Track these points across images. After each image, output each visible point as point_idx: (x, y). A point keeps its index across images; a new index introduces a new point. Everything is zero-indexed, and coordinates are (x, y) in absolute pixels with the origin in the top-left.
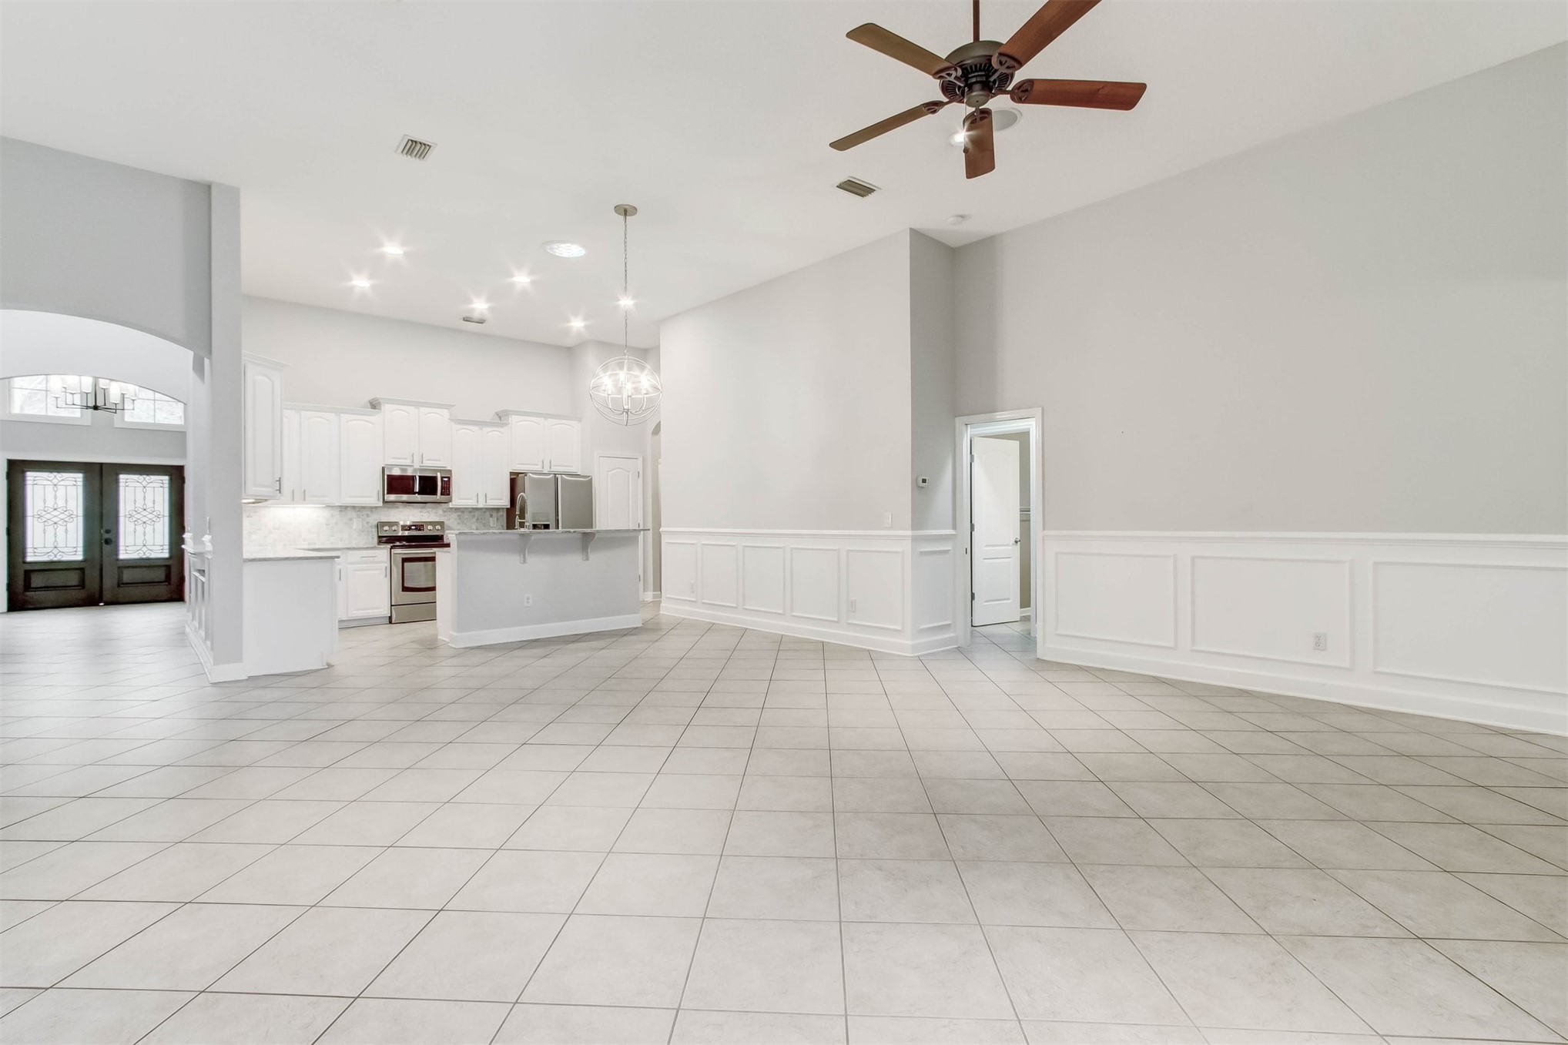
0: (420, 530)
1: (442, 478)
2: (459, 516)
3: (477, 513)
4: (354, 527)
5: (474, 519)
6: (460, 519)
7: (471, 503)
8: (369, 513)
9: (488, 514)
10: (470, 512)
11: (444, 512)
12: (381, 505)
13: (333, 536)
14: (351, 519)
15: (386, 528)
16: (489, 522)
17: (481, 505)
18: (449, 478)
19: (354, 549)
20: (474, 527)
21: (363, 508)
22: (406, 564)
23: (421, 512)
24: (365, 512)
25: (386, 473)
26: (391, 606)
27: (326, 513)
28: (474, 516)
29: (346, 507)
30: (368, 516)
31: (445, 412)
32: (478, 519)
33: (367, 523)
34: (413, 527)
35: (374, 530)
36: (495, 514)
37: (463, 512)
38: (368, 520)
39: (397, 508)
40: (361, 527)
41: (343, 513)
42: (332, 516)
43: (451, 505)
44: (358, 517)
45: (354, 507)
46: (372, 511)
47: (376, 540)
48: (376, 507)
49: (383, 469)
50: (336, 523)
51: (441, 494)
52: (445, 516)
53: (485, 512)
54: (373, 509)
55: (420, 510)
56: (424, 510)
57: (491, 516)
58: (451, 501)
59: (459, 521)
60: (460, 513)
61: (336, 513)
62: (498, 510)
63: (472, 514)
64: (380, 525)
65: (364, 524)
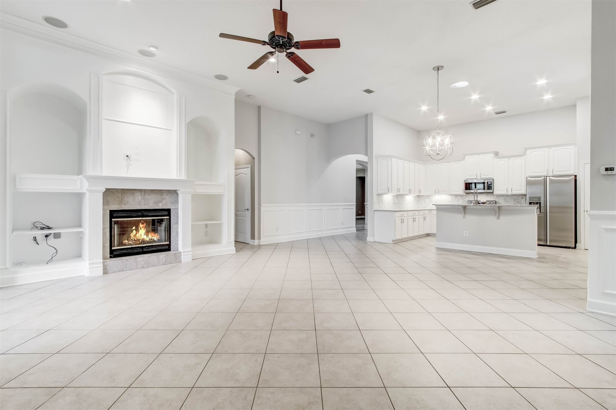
1: (487, 183)
3: (514, 197)
5: (513, 200)
6: (505, 199)
7: (505, 192)
9: (520, 198)
11: (497, 196)
12: (465, 194)
14: (459, 199)
16: (521, 201)
17: (510, 193)
18: (492, 182)
23: (487, 197)
27: (450, 197)
29: (457, 195)
30: (465, 198)
31: (492, 155)
33: (465, 201)
41: (456, 197)
42: (452, 198)
43: (498, 194)
44: (461, 199)
45: (460, 195)
49: (465, 181)
50: (454, 201)
51: (488, 189)
52: (497, 198)
56: (488, 196)
57: (522, 198)
58: (495, 192)
59: (504, 200)
60: (505, 197)
61: (454, 197)
63: (512, 197)
64: (468, 202)
65: (464, 201)
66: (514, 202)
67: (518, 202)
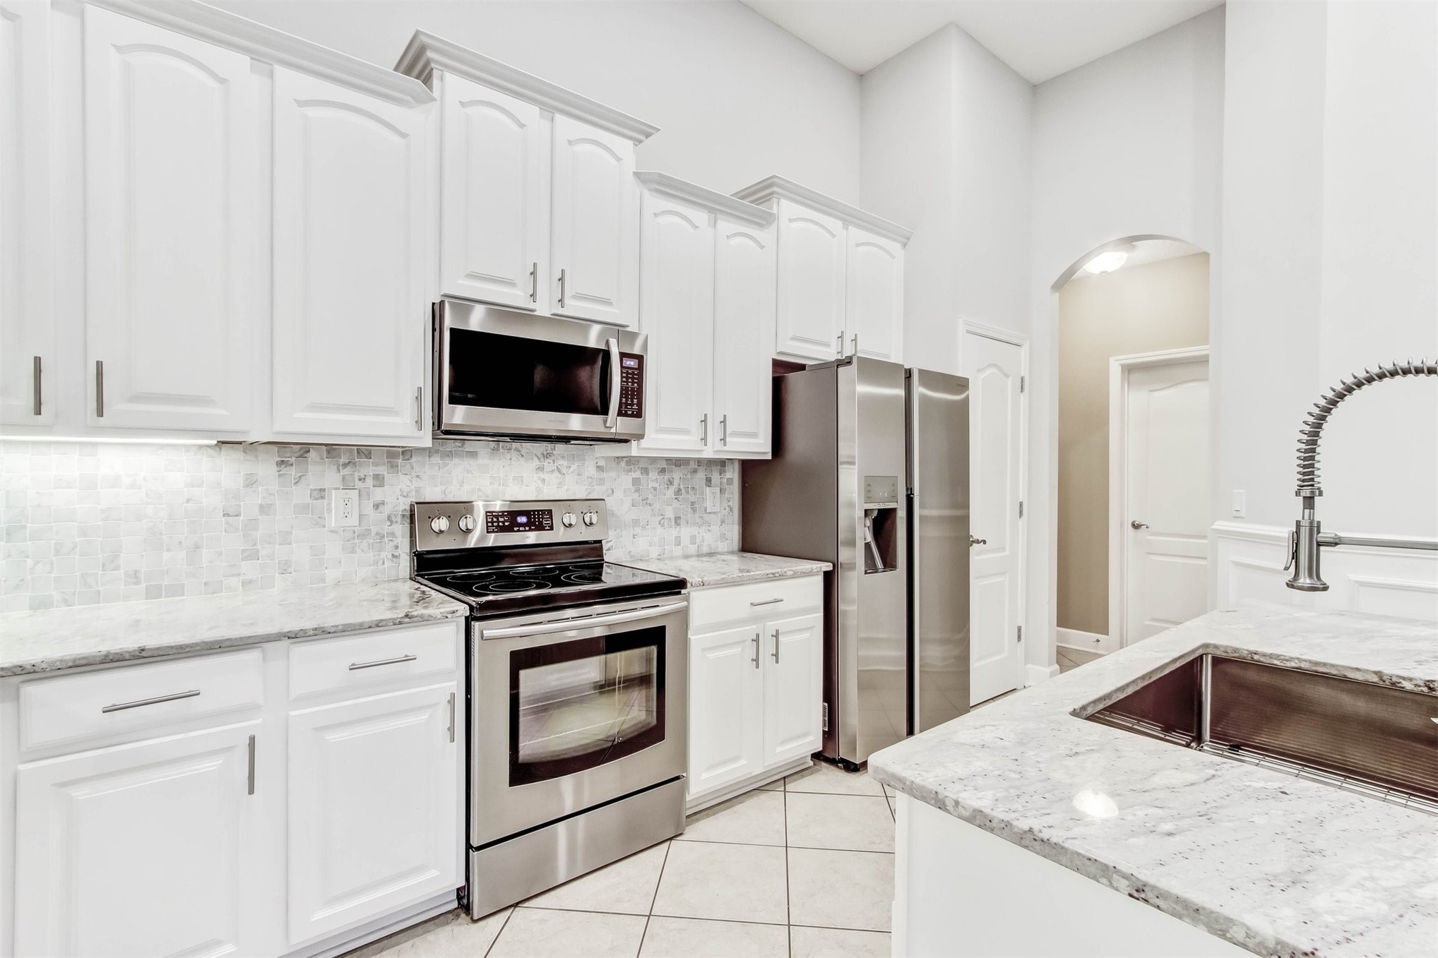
0: (540, 527)
1: (623, 355)
2: (636, 482)
3: (677, 475)
4: (332, 521)
5: (670, 493)
6: (637, 490)
7: (686, 443)
8: (382, 470)
9: (701, 475)
10: (663, 471)
11: (599, 468)
12: (427, 442)
13: (252, 555)
14: (321, 493)
15: (441, 524)
17: (708, 453)
18: (640, 358)
19: (321, 633)
20: (670, 513)
21: (364, 452)
22: (523, 674)
23: (540, 469)
24: (369, 469)
25: (449, 323)
26: (469, 846)
27: (224, 471)
28: (671, 483)
29: (305, 449)
30: (379, 480)
31: (624, 147)
32: (678, 492)
33: (379, 508)
34: (523, 519)
35: (402, 530)
36: (715, 477)
37: (645, 471)
38: (378, 494)
39: (473, 454)
40: (354, 520)
41: (293, 472)
42: (251, 482)
43: (634, 449)
44: (347, 485)
45: (331, 449)
46: (393, 467)
47: (405, 564)
48: (407, 453)
49: (437, 313)
50: (265, 509)
51: (620, 414)
52: (601, 482)
53: (695, 471)
54: (397, 455)
55: (536, 462)
56: (549, 465)
57: (709, 482)
58: (640, 437)
60: (637, 474)
61: (266, 468)
62: (722, 464)
63: (667, 475)
64: (418, 515)
65: (369, 509)
66: (676, 504)
67: (693, 503)
